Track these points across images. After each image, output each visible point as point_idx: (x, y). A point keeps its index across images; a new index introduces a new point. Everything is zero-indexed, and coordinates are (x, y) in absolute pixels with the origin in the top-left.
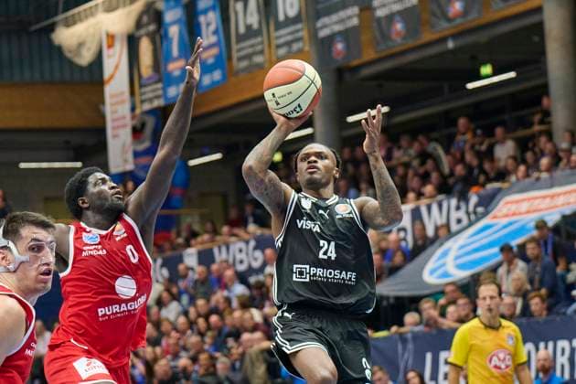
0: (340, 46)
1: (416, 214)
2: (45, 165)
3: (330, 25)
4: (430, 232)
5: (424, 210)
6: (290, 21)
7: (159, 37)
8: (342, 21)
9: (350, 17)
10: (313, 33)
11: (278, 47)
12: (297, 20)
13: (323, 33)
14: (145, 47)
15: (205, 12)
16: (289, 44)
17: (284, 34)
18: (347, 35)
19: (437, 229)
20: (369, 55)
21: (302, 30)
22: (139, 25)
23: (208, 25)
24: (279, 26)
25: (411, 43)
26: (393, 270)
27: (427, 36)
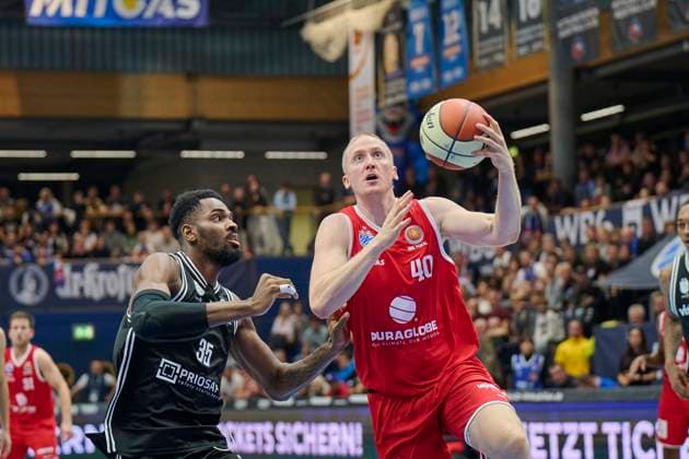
0: (579, 46)
1: (647, 212)
2: (290, 155)
3: (571, 25)
4: (660, 227)
5: (654, 206)
6: (531, 22)
7: (404, 35)
8: (582, 22)
9: (590, 19)
10: (554, 33)
11: (520, 46)
12: (538, 20)
13: (563, 34)
14: (391, 44)
15: (449, 11)
16: (529, 43)
17: (525, 34)
18: (587, 36)
19: (666, 225)
20: (607, 55)
21: (543, 30)
22: (385, 22)
23: (452, 23)
24: (521, 25)
25: (648, 44)
26: (623, 263)
27: (664, 38)
